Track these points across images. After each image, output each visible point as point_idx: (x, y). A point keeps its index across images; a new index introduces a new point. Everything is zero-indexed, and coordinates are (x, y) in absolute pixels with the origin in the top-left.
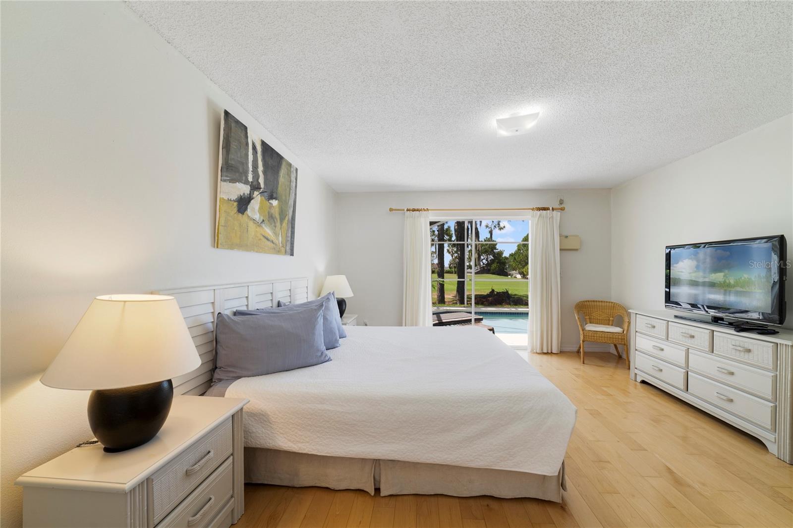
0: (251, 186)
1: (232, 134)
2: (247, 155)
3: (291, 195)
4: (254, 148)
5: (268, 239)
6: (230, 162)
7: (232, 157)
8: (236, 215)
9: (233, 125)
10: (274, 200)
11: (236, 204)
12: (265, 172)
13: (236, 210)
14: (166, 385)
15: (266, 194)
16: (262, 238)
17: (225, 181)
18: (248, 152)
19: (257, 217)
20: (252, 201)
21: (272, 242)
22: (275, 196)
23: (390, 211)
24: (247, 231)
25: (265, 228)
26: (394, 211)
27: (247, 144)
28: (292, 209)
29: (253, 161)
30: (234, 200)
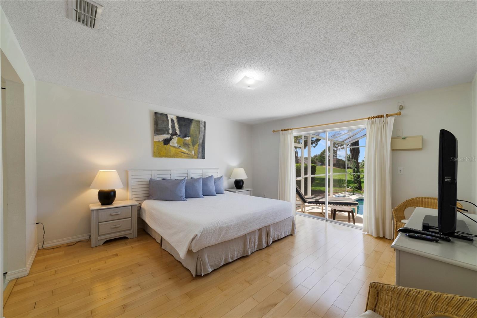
0: (171, 135)
1: (159, 119)
2: (168, 124)
3: (200, 134)
4: (172, 120)
5: (184, 153)
6: (158, 128)
7: (159, 126)
8: (163, 146)
9: (159, 116)
10: (187, 138)
11: (162, 142)
12: (180, 128)
13: (163, 144)
14: (112, 193)
15: (181, 136)
16: (179, 152)
17: (156, 135)
18: (168, 123)
19: (176, 145)
20: (172, 140)
21: (187, 154)
22: (187, 135)
23: (273, 132)
24: (170, 151)
25: (182, 149)
26: (275, 132)
27: (168, 120)
28: (202, 139)
29: (172, 126)
30: (161, 141)
